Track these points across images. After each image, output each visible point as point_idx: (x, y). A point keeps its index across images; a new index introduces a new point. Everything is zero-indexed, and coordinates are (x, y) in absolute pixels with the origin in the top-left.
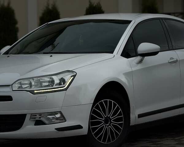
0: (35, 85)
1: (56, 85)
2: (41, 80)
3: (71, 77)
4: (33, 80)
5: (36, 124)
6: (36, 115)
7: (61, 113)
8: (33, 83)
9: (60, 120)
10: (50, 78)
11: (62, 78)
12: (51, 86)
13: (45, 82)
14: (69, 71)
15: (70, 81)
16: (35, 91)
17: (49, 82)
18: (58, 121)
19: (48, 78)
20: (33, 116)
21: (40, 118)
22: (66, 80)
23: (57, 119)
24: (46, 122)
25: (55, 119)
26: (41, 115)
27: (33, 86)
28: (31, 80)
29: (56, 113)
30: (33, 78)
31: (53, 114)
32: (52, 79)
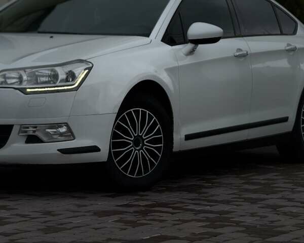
0: (27, 80)
1: (62, 81)
2: (37, 73)
3: (85, 70)
4: (25, 72)
5: (27, 142)
6: (28, 128)
7: (67, 125)
8: (25, 78)
9: (66, 136)
10: (52, 70)
11: (71, 71)
12: (52, 82)
13: (43, 76)
14: (81, 61)
15: (83, 76)
16: (28, 90)
17: (49, 76)
18: (63, 138)
19: (48, 70)
20: (24, 128)
21: (34, 132)
22: (77, 75)
23: (61, 134)
24: (44, 139)
25: (58, 134)
26: (36, 127)
27: (25, 81)
28: (22, 72)
29: (60, 125)
30: (24, 69)
31: (55, 126)
32: (55, 71)
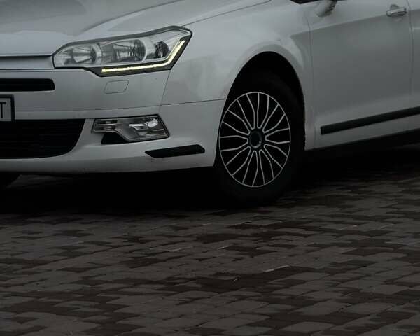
0: (102, 57)
1: (149, 57)
2: (115, 47)
3: (181, 40)
4: (99, 45)
5: (104, 142)
6: (104, 122)
7: (158, 117)
8: (99, 53)
9: (155, 133)
10: (136, 42)
11: (161, 42)
12: (136, 59)
13: (124, 51)
14: (175, 28)
15: (178, 49)
16: (104, 71)
17: (133, 50)
18: (152, 136)
19: (131, 42)
20: (99, 123)
21: (113, 127)
22: (170, 48)
23: (150, 130)
24: (128, 137)
25: (145, 131)
26: (115, 122)
27: (99, 58)
28: (95, 46)
29: (148, 118)
30: (97, 42)
31: (141, 119)
32: (140, 43)
